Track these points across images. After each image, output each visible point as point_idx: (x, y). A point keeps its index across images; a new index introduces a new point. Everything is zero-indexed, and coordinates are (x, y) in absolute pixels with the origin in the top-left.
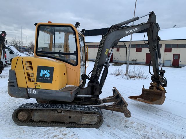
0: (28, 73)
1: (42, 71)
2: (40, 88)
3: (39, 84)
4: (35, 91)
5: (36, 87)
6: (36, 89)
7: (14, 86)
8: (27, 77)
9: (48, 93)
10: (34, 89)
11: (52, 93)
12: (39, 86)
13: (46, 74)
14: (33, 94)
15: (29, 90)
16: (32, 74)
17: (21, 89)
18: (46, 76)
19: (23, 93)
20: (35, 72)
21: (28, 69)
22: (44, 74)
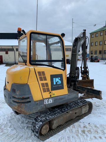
0: (43, 84)
1: (54, 79)
2: (54, 96)
3: (54, 92)
4: (51, 100)
5: (51, 96)
6: (51, 98)
7: (30, 102)
8: (42, 88)
9: (62, 99)
10: (50, 99)
11: (65, 98)
12: (54, 94)
13: (58, 82)
14: (49, 104)
15: (46, 101)
16: (47, 84)
17: (38, 102)
18: (58, 83)
19: (41, 106)
20: (49, 81)
21: (41, 80)
22: (56, 82)
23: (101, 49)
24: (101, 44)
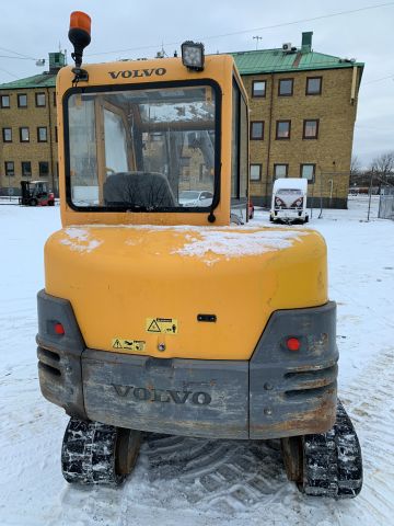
23: (45, 158)
24: (43, 138)
